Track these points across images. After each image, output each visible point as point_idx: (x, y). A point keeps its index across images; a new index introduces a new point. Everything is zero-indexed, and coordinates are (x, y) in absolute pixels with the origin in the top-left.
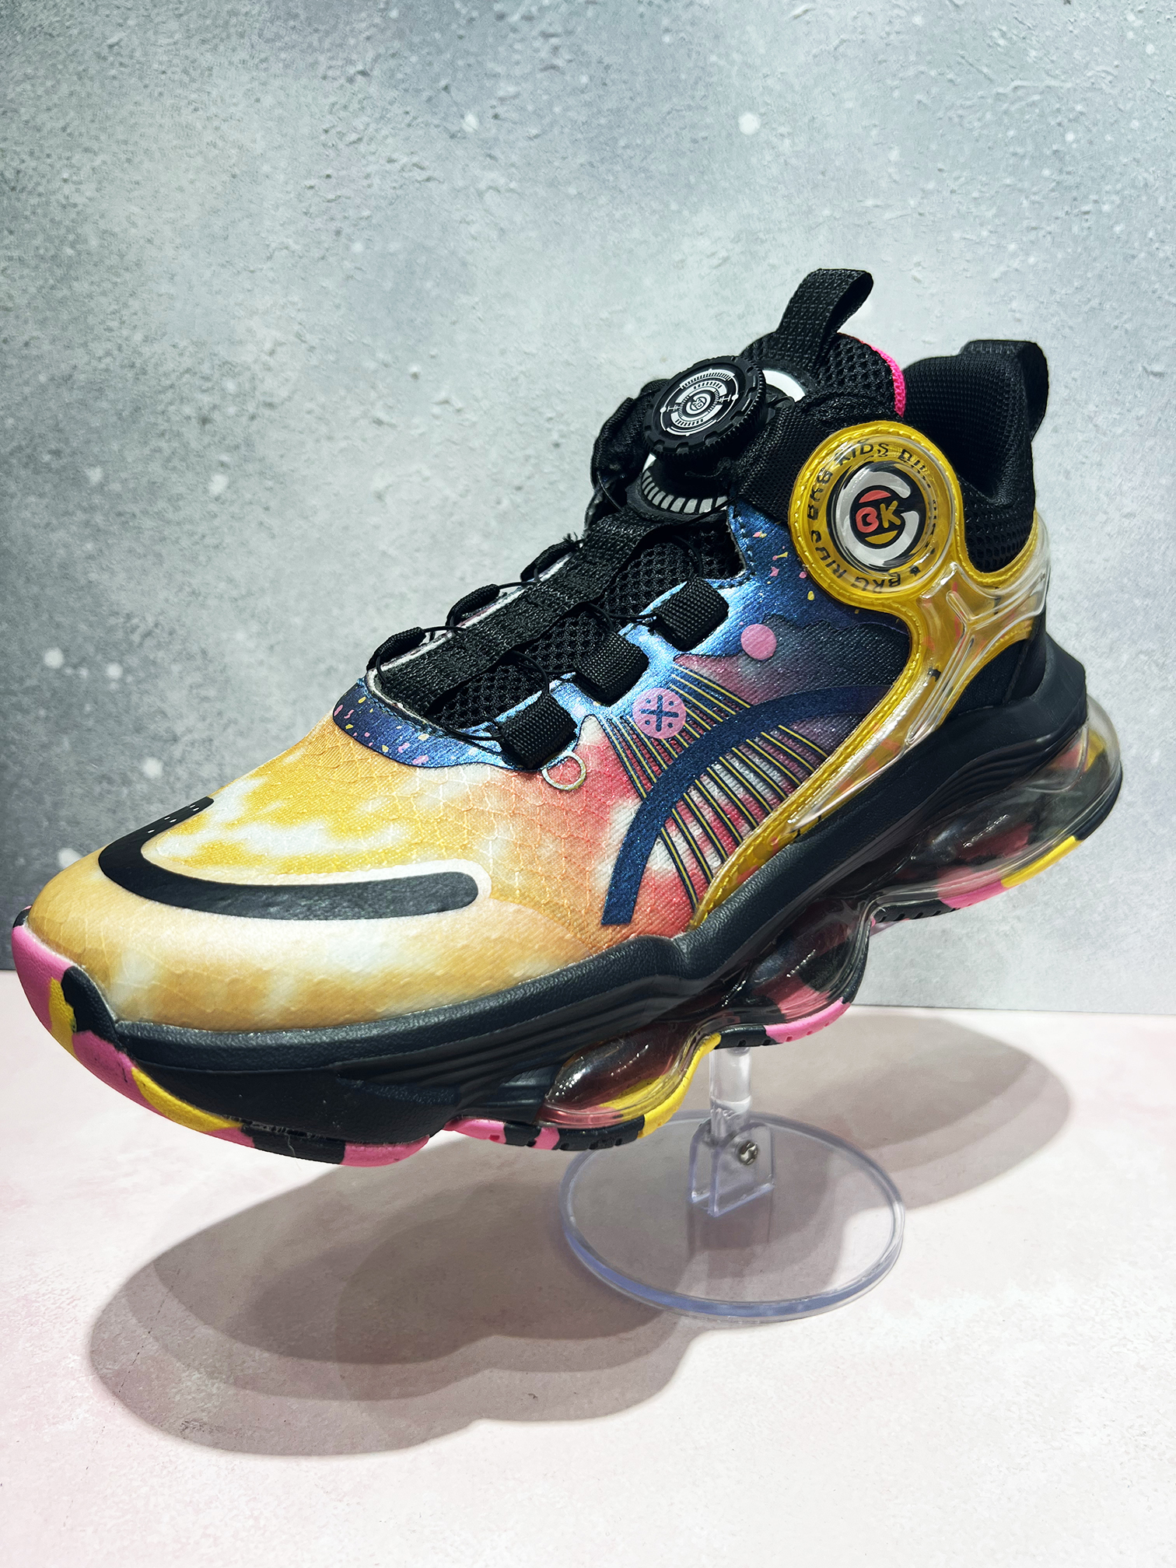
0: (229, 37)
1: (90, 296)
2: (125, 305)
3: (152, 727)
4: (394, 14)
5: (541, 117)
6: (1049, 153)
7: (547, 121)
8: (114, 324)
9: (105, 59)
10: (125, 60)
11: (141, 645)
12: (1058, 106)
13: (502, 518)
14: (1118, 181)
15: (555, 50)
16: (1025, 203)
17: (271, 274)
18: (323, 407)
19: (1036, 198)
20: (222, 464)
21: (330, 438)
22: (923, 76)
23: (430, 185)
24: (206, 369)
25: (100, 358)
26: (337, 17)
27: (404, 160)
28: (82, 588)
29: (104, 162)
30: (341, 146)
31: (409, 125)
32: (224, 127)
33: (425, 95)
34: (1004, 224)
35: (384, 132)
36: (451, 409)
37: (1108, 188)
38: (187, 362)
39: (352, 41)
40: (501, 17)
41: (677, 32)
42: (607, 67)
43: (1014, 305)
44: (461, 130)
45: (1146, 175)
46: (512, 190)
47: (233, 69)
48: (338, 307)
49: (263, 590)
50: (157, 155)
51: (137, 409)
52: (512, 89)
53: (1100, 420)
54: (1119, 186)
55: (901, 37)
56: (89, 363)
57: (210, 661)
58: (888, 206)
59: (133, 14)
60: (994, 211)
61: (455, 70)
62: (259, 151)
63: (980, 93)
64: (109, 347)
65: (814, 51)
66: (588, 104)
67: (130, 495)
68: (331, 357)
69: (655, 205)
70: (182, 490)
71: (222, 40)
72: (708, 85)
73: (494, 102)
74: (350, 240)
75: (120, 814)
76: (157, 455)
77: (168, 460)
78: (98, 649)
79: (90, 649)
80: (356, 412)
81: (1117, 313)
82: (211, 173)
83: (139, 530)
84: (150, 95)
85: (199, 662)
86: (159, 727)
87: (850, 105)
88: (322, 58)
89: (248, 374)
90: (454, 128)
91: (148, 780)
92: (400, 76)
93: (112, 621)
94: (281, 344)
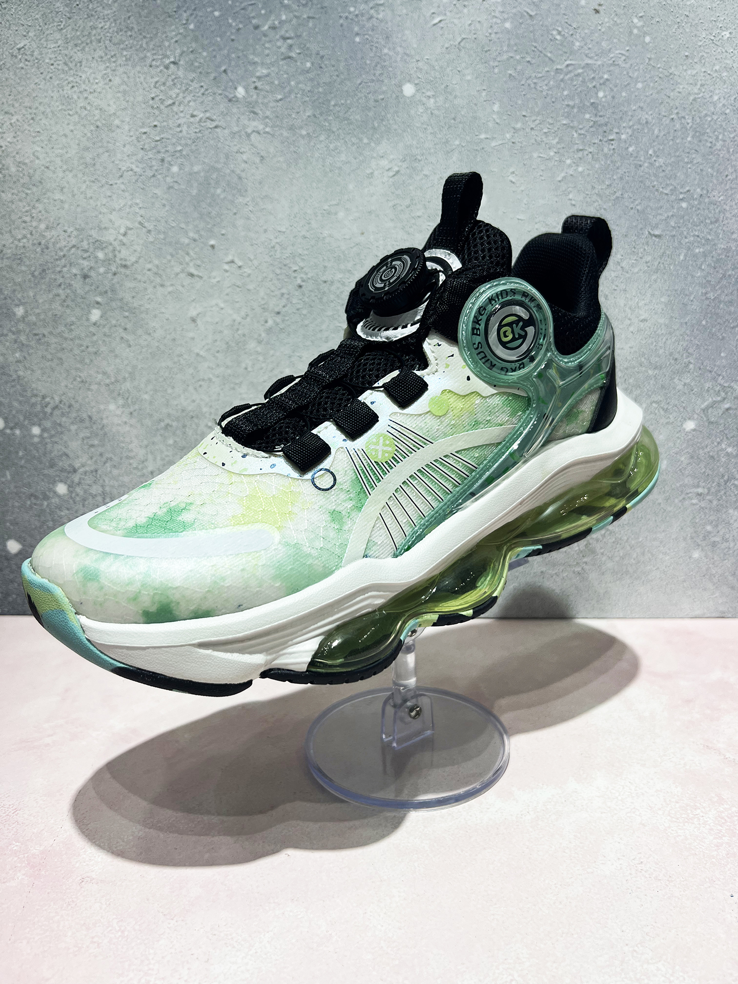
0: (91, 42)
1: (12, 202)
2: (34, 207)
3: (60, 464)
4: (192, 26)
5: (284, 88)
6: (588, 104)
7: (287, 89)
8: (28, 219)
9: (16, 57)
10: (28, 58)
11: (51, 414)
12: (593, 76)
13: (269, 331)
14: (630, 120)
15: (290, 47)
16: (576, 135)
17: (123, 187)
18: (157, 266)
19: (582, 132)
20: (98, 303)
21: (162, 286)
22: (512, 60)
23: (218, 130)
24: (85, 245)
25: (19, 240)
26: (157, 29)
27: (202, 115)
28: (14, 380)
29: (18, 120)
30: (162, 107)
31: (203, 94)
32: (90, 97)
33: (213, 75)
34: (563, 148)
35: (188, 98)
36: (235, 266)
37: (624, 125)
38: (74, 241)
39: (167, 44)
40: (257, 27)
41: (364, 35)
42: (322, 57)
43: (571, 196)
44: (235, 97)
45: (647, 116)
46: (268, 133)
47: (95, 61)
48: (164, 205)
49: (125, 379)
50: (50, 115)
51: (44, 270)
52: (265, 71)
53: (624, 264)
54: (631, 123)
55: (498, 36)
56: (13, 242)
57: (94, 423)
58: (493, 138)
59: (32, 29)
60: (557, 140)
61: (230, 60)
62: (112, 111)
63: (546, 69)
64: (24, 232)
65: (447, 45)
66: (312, 80)
67: (41, 323)
68: (162, 236)
69: (354, 140)
70: (73, 319)
71: (87, 44)
72: (383, 67)
73: (254, 79)
74: (171, 165)
75: (43, 518)
76: (57, 298)
77: (64, 301)
78: (25, 418)
79: (22, 418)
80: (177, 269)
81: (632, 200)
82: (84, 126)
83: (48, 344)
84: (45, 79)
85: (87, 424)
86: (64, 463)
87: (469, 78)
88: (149, 54)
89: (111, 248)
90: (231, 96)
91: (59, 496)
92: (196, 64)
93: (33, 400)
94: (131, 229)
